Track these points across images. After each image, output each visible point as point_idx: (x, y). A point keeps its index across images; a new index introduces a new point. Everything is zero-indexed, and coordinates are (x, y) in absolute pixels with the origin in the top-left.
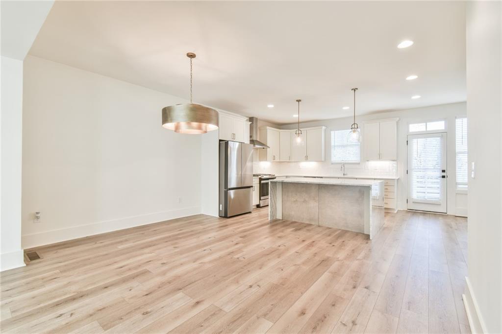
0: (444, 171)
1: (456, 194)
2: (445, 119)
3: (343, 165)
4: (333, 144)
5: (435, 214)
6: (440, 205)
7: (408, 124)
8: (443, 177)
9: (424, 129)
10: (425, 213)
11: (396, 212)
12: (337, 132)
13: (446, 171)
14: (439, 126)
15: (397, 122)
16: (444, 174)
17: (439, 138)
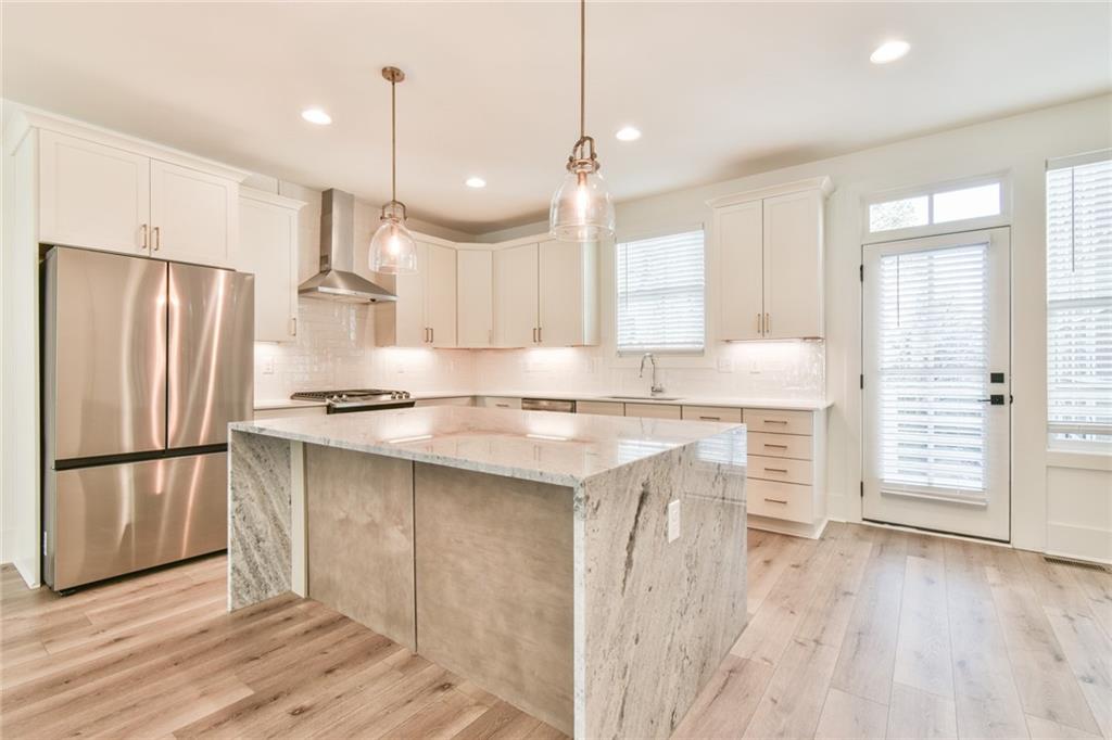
0: (997, 378)
1: (1048, 467)
2: (1000, 175)
3: (649, 360)
4: (620, 287)
5: (965, 544)
6: (984, 508)
7: (865, 202)
8: (997, 400)
9: (922, 220)
10: (925, 539)
11: (817, 535)
12: (632, 245)
13: (1006, 378)
14: (981, 202)
15: (826, 199)
16: (998, 389)
17: (979, 251)
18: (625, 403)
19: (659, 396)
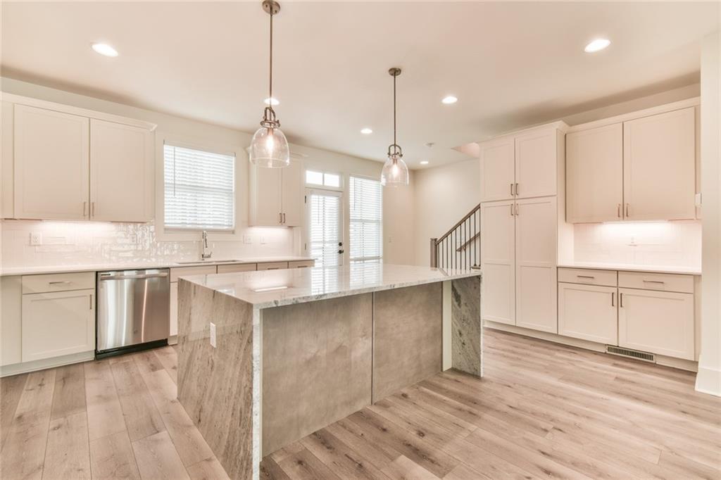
0: (341, 244)
2: (340, 174)
4: (167, 179)
8: (341, 252)
9: (319, 182)
12: (180, 150)
16: (341, 248)
17: (335, 198)
18: (217, 265)
19: (206, 260)
